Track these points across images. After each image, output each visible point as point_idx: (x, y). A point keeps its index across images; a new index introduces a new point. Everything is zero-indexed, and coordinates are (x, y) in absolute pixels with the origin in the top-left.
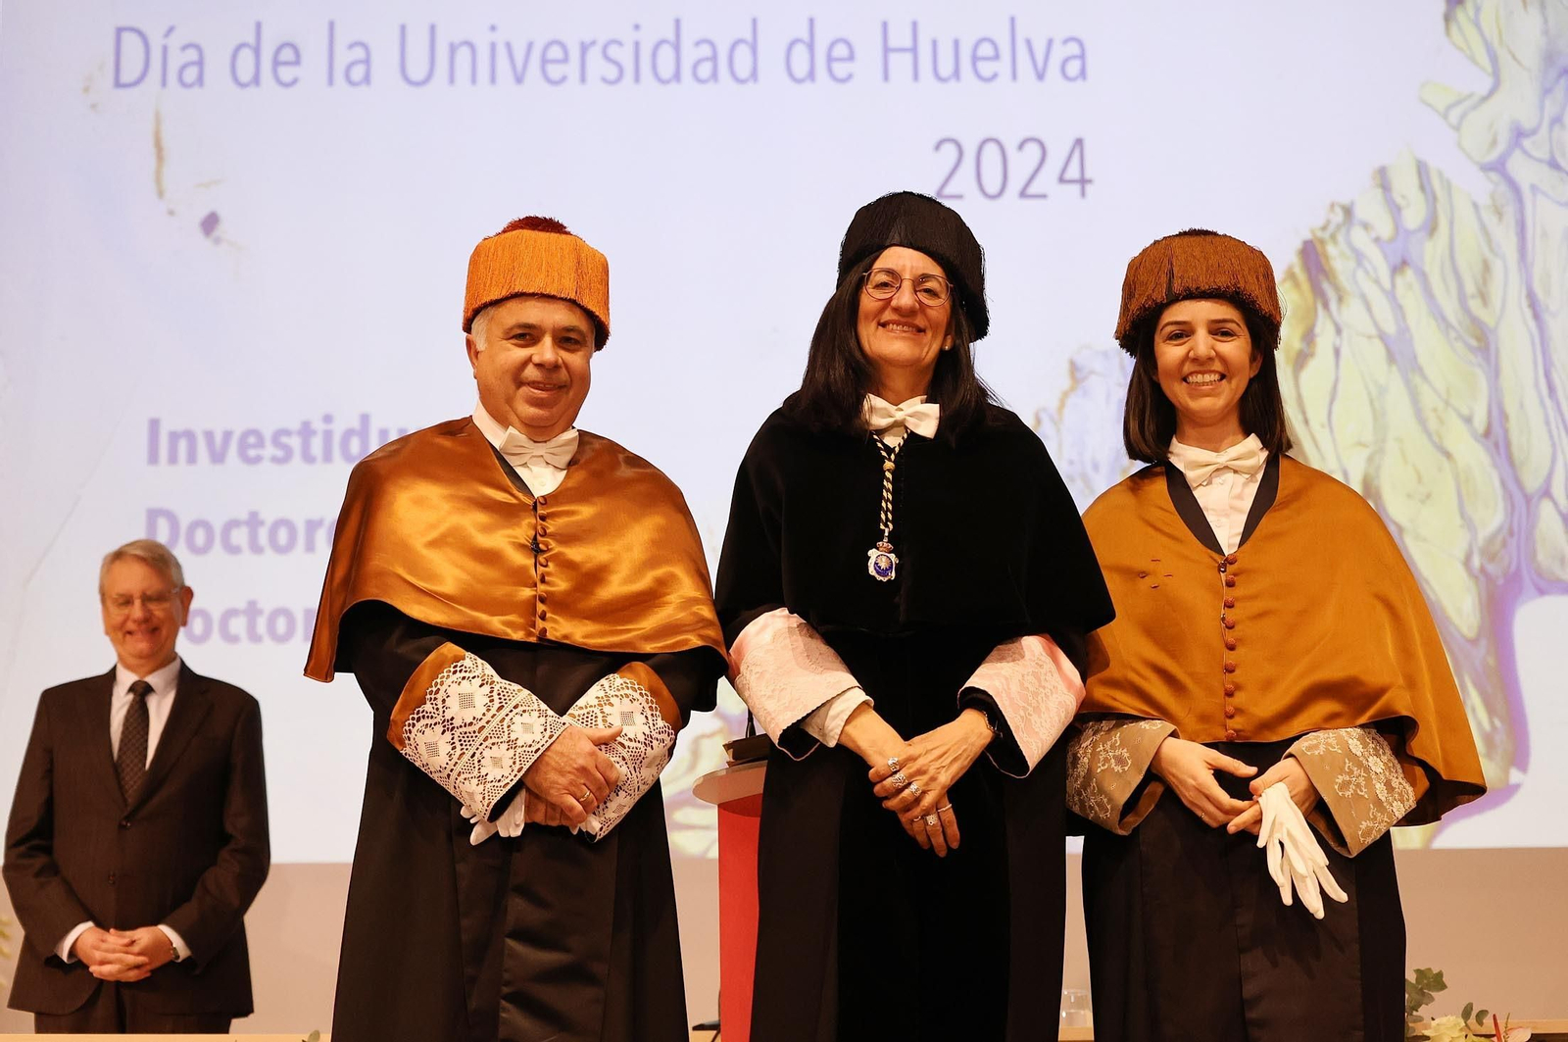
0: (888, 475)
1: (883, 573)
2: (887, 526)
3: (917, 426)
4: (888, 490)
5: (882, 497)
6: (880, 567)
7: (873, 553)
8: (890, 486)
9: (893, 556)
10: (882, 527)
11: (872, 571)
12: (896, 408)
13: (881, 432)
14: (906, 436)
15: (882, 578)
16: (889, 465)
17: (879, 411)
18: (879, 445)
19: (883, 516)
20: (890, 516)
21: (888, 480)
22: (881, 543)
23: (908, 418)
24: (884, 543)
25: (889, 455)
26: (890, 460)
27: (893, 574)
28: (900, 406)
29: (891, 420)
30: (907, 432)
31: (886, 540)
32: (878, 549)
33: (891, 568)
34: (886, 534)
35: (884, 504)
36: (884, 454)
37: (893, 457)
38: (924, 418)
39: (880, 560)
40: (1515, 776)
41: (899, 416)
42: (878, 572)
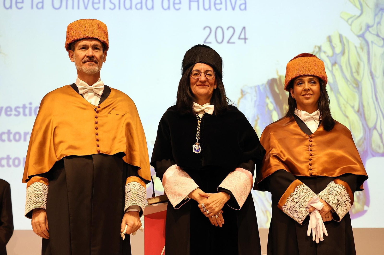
0: (199, 124)
1: (198, 151)
2: (198, 138)
3: (208, 111)
4: (199, 128)
5: (197, 130)
6: (196, 150)
7: (194, 146)
8: (199, 127)
9: (200, 146)
10: (197, 138)
11: (194, 151)
12: (202, 106)
13: (198, 113)
14: (204, 114)
15: (197, 153)
16: (199, 121)
17: (197, 107)
18: (197, 116)
19: (197, 135)
20: (199, 135)
21: (199, 126)
22: (196, 143)
23: (205, 109)
26: (199, 120)
27: (200, 151)
28: (203, 106)
29: (200, 110)
30: (205, 113)
31: (198, 142)
32: (195, 145)
33: (199, 150)
34: (198, 140)
35: (197, 132)
36: (198, 119)
37: (200, 119)
38: (210, 109)
39: (196, 148)
40: (366, 208)
41: (202, 108)
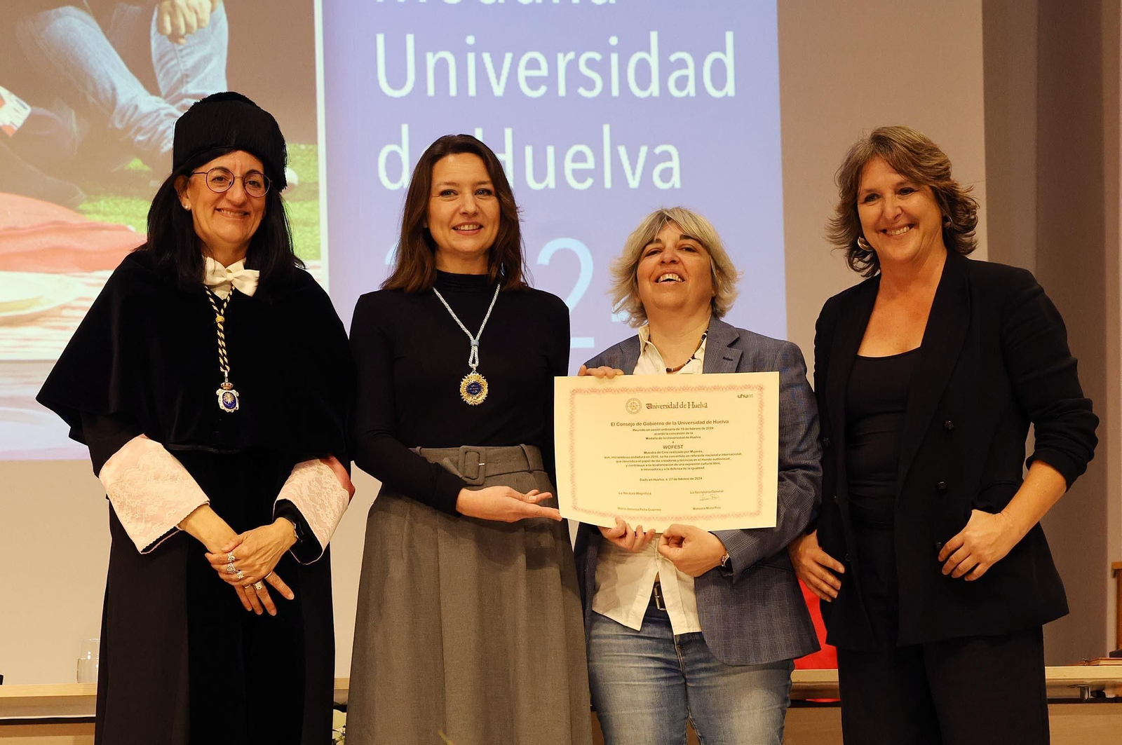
0: (221, 327)
1: (232, 404)
2: (225, 369)
3: (242, 286)
4: (221, 339)
5: (218, 345)
6: (227, 402)
7: (220, 392)
8: (223, 336)
9: (235, 392)
10: (222, 370)
11: (222, 406)
12: (226, 269)
15: (230, 410)
16: (220, 318)
17: (215, 271)
19: (221, 361)
20: (226, 360)
21: (220, 331)
22: (223, 384)
23: (232, 280)
24: (226, 384)
25: (220, 310)
26: (220, 313)
27: (238, 406)
28: (229, 268)
30: (232, 289)
31: (226, 381)
32: (222, 388)
33: (235, 401)
34: (226, 375)
35: (220, 351)
36: (215, 307)
37: (222, 311)
39: (226, 396)
42: (226, 406)
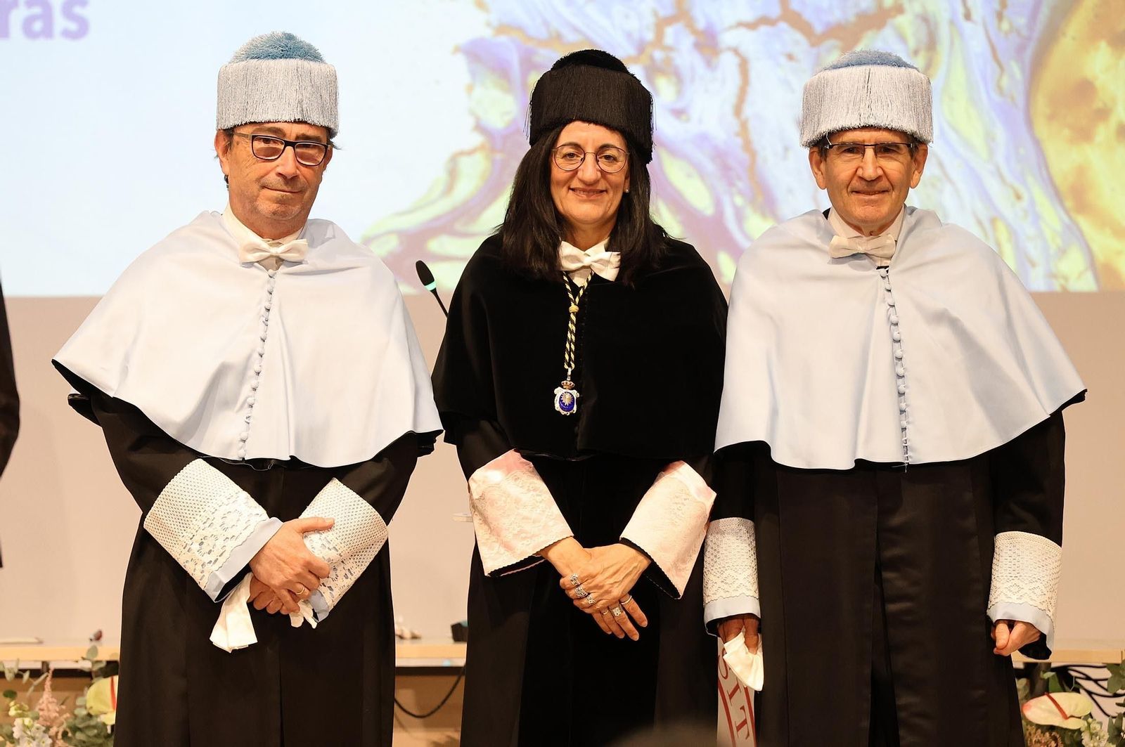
0: (573, 317)
1: (570, 407)
2: (569, 365)
3: (601, 270)
4: (572, 332)
6: (564, 404)
8: (574, 328)
9: (575, 393)
10: (566, 367)
11: (557, 407)
12: (583, 253)
13: (571, 273)
14: (590, 278)
15: (566, 413)
16: (574, 307)
17: (571, 257)
18: (567, 286)
19: (567, 357)
20: (572, 356)
21: (572, 322)
22: (565, 382)
23: (593, 263)
24: (568, 382)
25: (575, 298)
26: (575, 302)
27: (575, 409)
28: (588, 251)
29: (579, 264)
30: (591, 274)
31: (569, 379)
32: (562, 387)
33: (573, 403)
34: (569, 373)
35: (568, 345)
36: (571, 296)
37: (578, 298)
38: (607, 263)
41: (586, 260)
42: (562, 408)
